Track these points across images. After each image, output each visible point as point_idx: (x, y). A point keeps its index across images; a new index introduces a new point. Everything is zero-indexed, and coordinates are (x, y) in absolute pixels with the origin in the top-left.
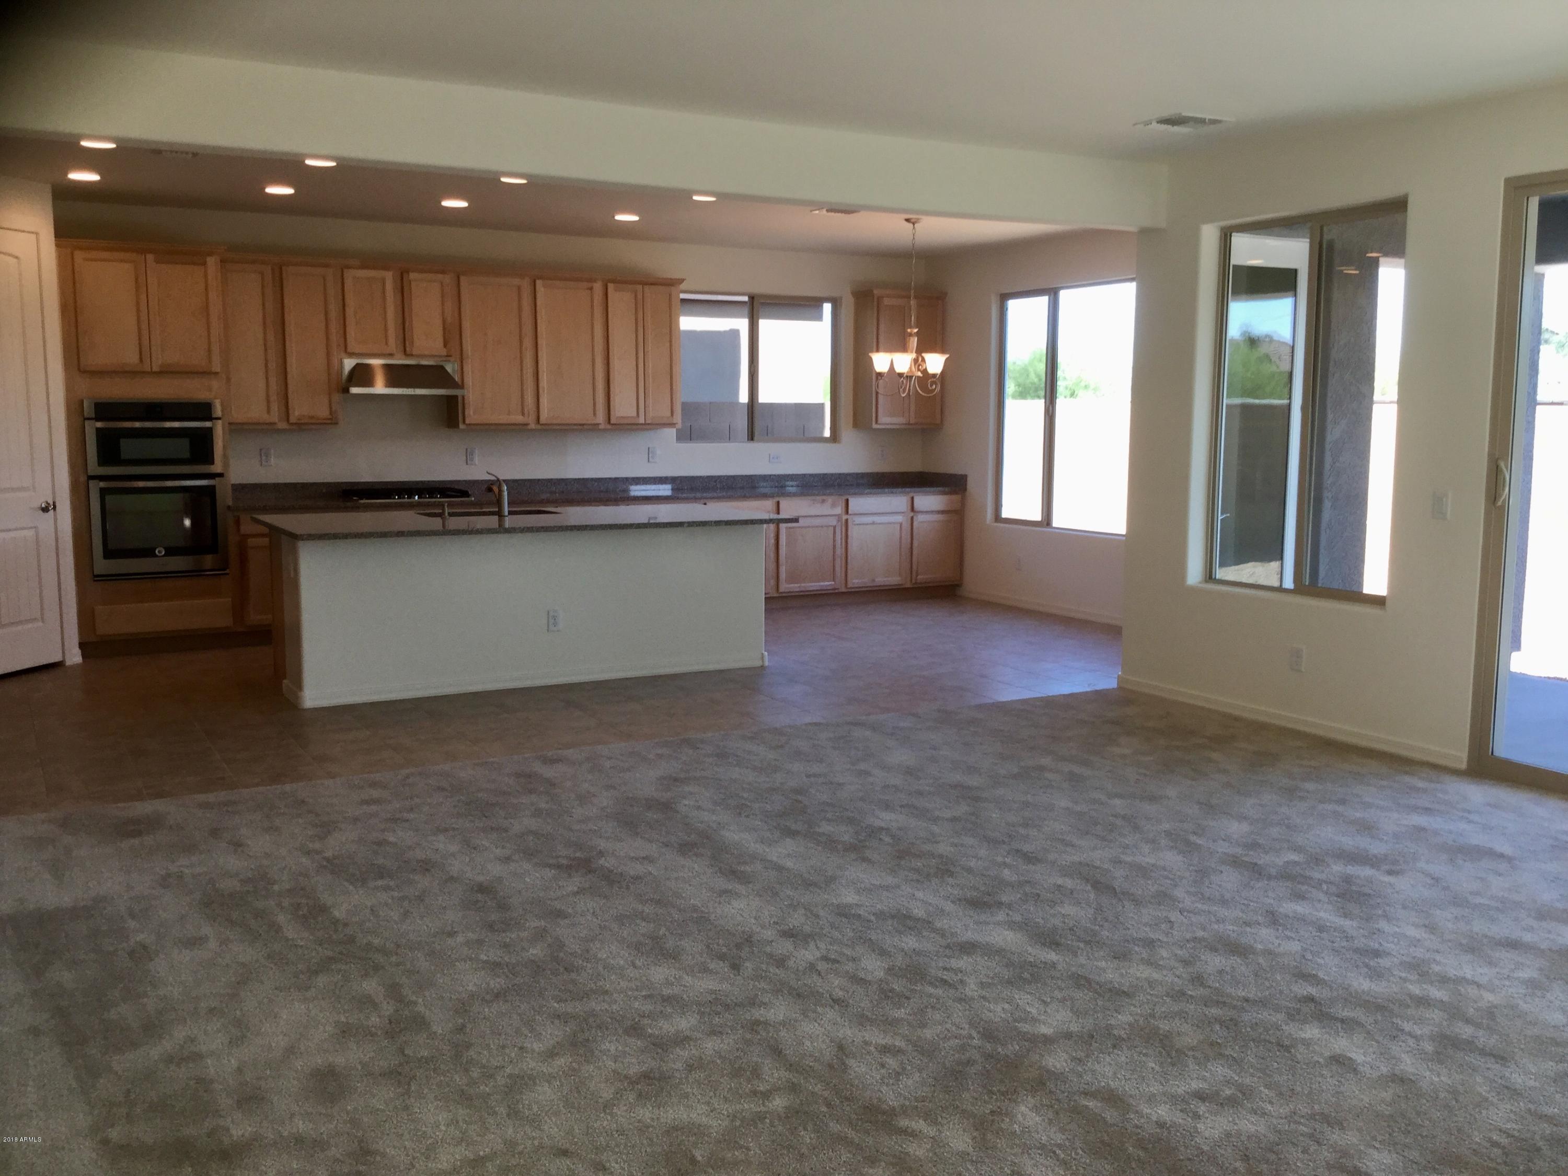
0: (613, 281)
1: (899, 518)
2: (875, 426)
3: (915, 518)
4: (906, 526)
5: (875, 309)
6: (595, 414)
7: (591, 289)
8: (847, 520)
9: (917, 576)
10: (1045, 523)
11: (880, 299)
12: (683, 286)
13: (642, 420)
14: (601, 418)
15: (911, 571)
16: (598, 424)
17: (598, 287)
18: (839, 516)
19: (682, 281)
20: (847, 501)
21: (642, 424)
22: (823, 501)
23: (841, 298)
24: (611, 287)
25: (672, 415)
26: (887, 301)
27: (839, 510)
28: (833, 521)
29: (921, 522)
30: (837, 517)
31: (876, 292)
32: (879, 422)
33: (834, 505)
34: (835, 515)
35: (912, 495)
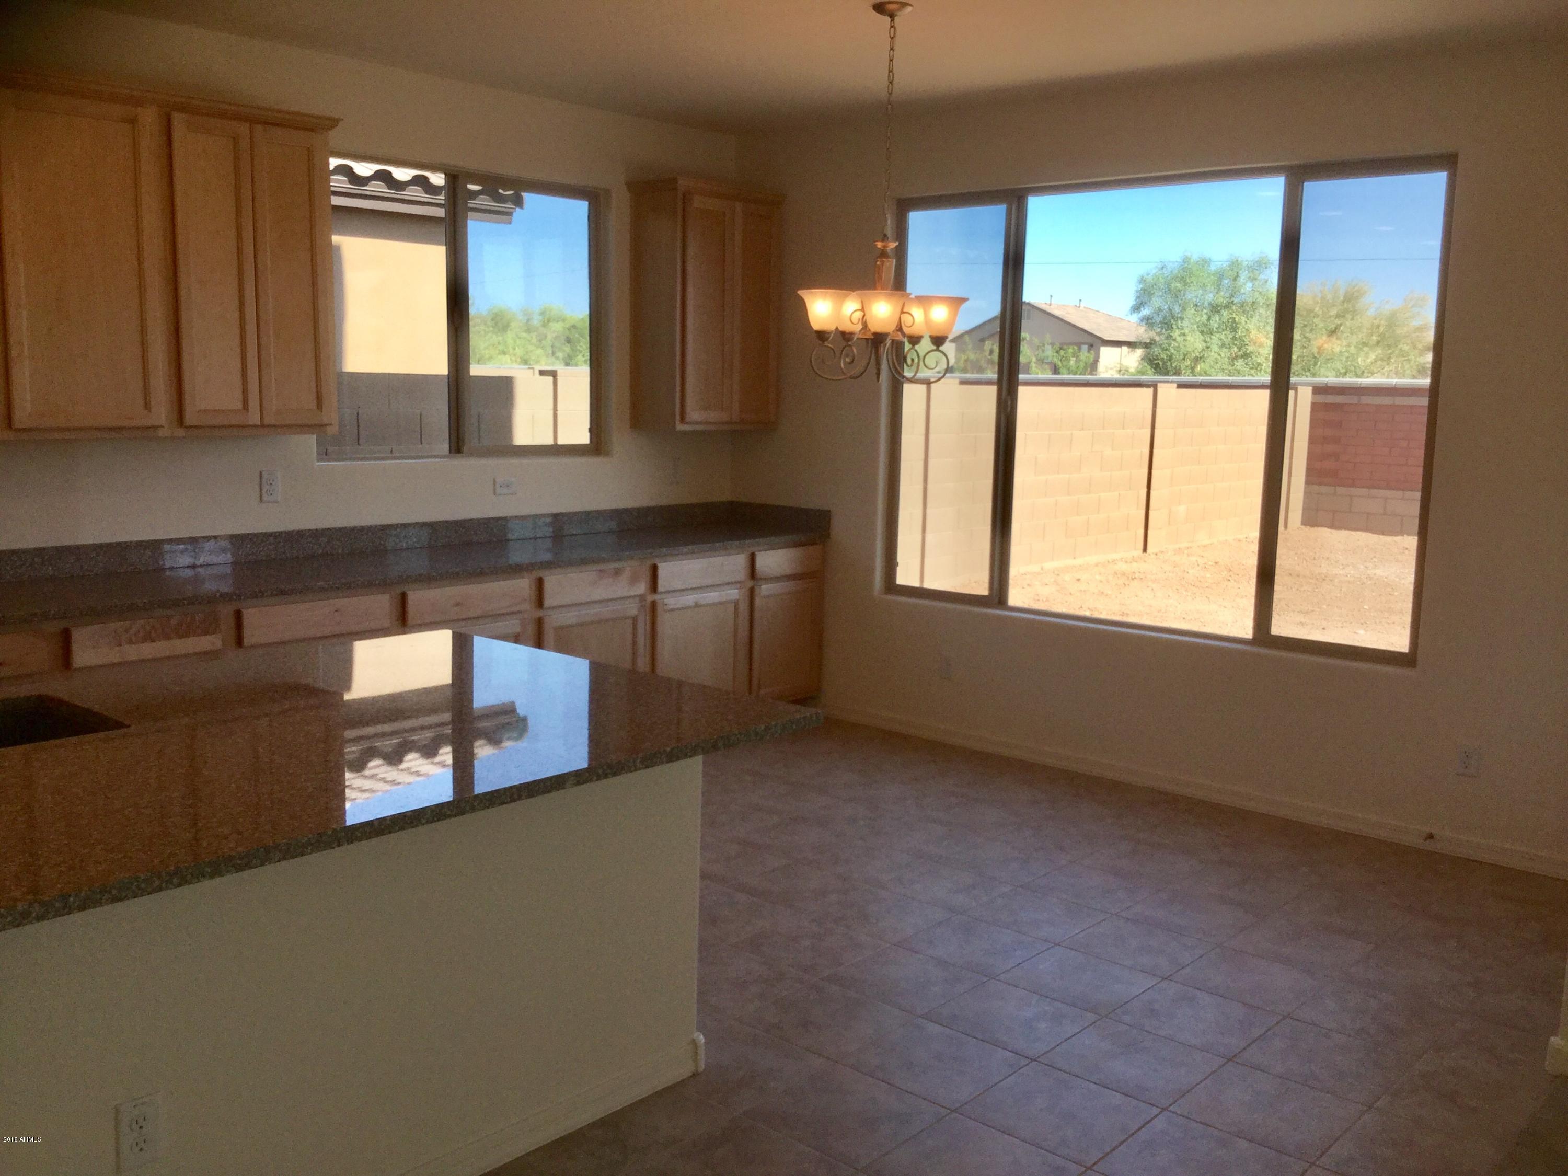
0: (182, 109)
1: (733, 593)
2: (680, 427)
3: (757, 590)
4: (744, 607)
5: (680, 218)
6: (147, 406)
7: (132, 121)
8: (654, 604)
9: (759, 688)
10: (997, 600)
11: (686, 198)
12: (335, 137)
13: (255, 418)
14: (161, 413)
15: (750, 681)
16: (155, 428)
17: (149, 117)
18: (642, 597)
19: (333, 123)
20: (654, 569)
21: (256, 426)
22: (617, 573)
23: (607, 192)
24: (178, 120)
25: (319, 405)
26: (698, 202)
27: (641, 588)
28: (632, 609)
29: (768, 597)
30: (637, 600)
31: (682, 183)
32: (687, 419)
33: (634, 580)
34: (637, 596)
35: (752, 549)
